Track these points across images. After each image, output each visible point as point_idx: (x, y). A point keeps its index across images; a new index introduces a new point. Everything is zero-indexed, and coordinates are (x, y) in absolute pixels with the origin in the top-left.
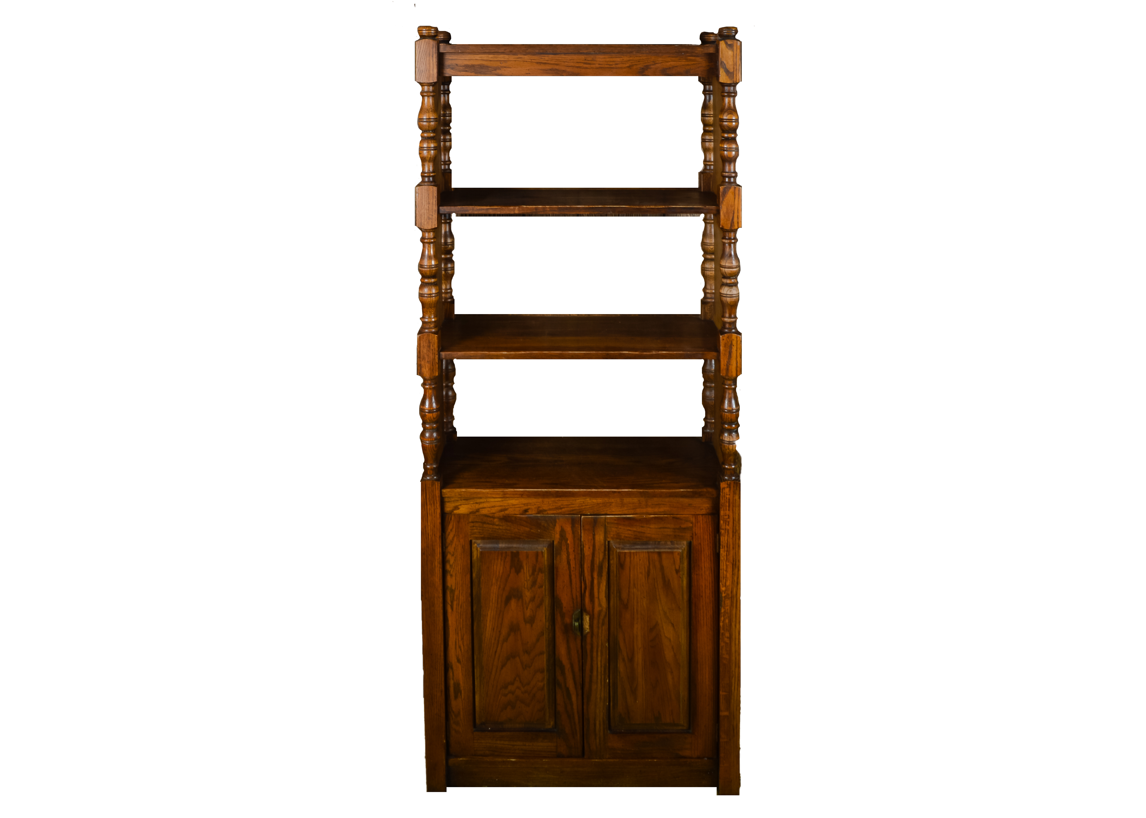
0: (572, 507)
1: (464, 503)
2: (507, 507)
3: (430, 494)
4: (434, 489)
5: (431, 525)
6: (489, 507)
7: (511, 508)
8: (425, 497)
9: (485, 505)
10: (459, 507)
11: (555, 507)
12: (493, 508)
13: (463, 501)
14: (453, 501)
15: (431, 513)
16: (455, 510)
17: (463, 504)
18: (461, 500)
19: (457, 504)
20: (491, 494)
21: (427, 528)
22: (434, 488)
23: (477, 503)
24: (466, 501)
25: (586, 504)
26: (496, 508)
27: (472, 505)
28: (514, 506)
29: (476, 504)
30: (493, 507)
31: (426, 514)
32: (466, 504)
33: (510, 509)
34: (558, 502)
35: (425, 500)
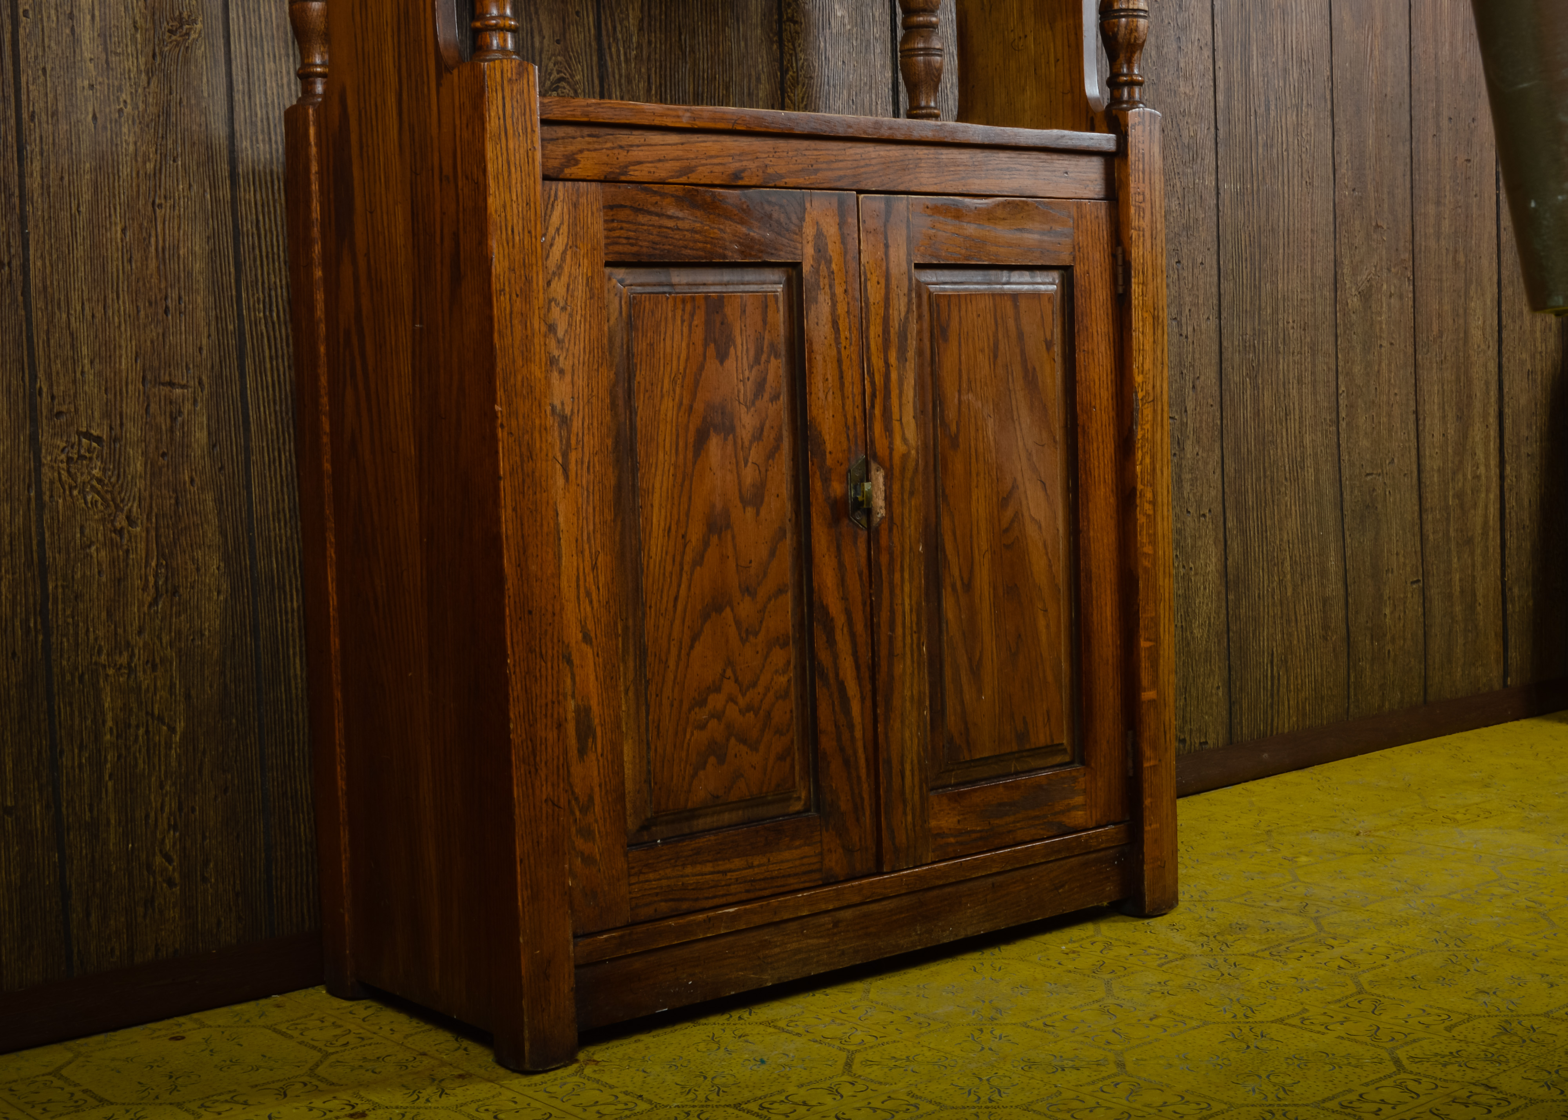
0: (840, 169)
1: (590, 147)
2: (693, 163)
3: (515, 104)
5: (520, 200)
6: (651, 162)
7: (703, 165)
9: (641, 153)
10: (579, 157)
11: (801, 166)
12: (659, 165)
13: (587, 139)
14: (563, 138)
15: (518, 163)
16: (567, 167)
17: (588, 150)
18: (583, 137)
19: (571, 148)
20: (662, 116)
21: (508, 208)
23: (621, 147)
24: (595, 139)
25: (867, 162)
26: (668, 165)
27: (609, 152)
28: (709, 161)
29: (620, 151)
30: (660, 161)
31: (505, 167)
32: (595, 150)
33: (701, 168)
34: (807, 153)
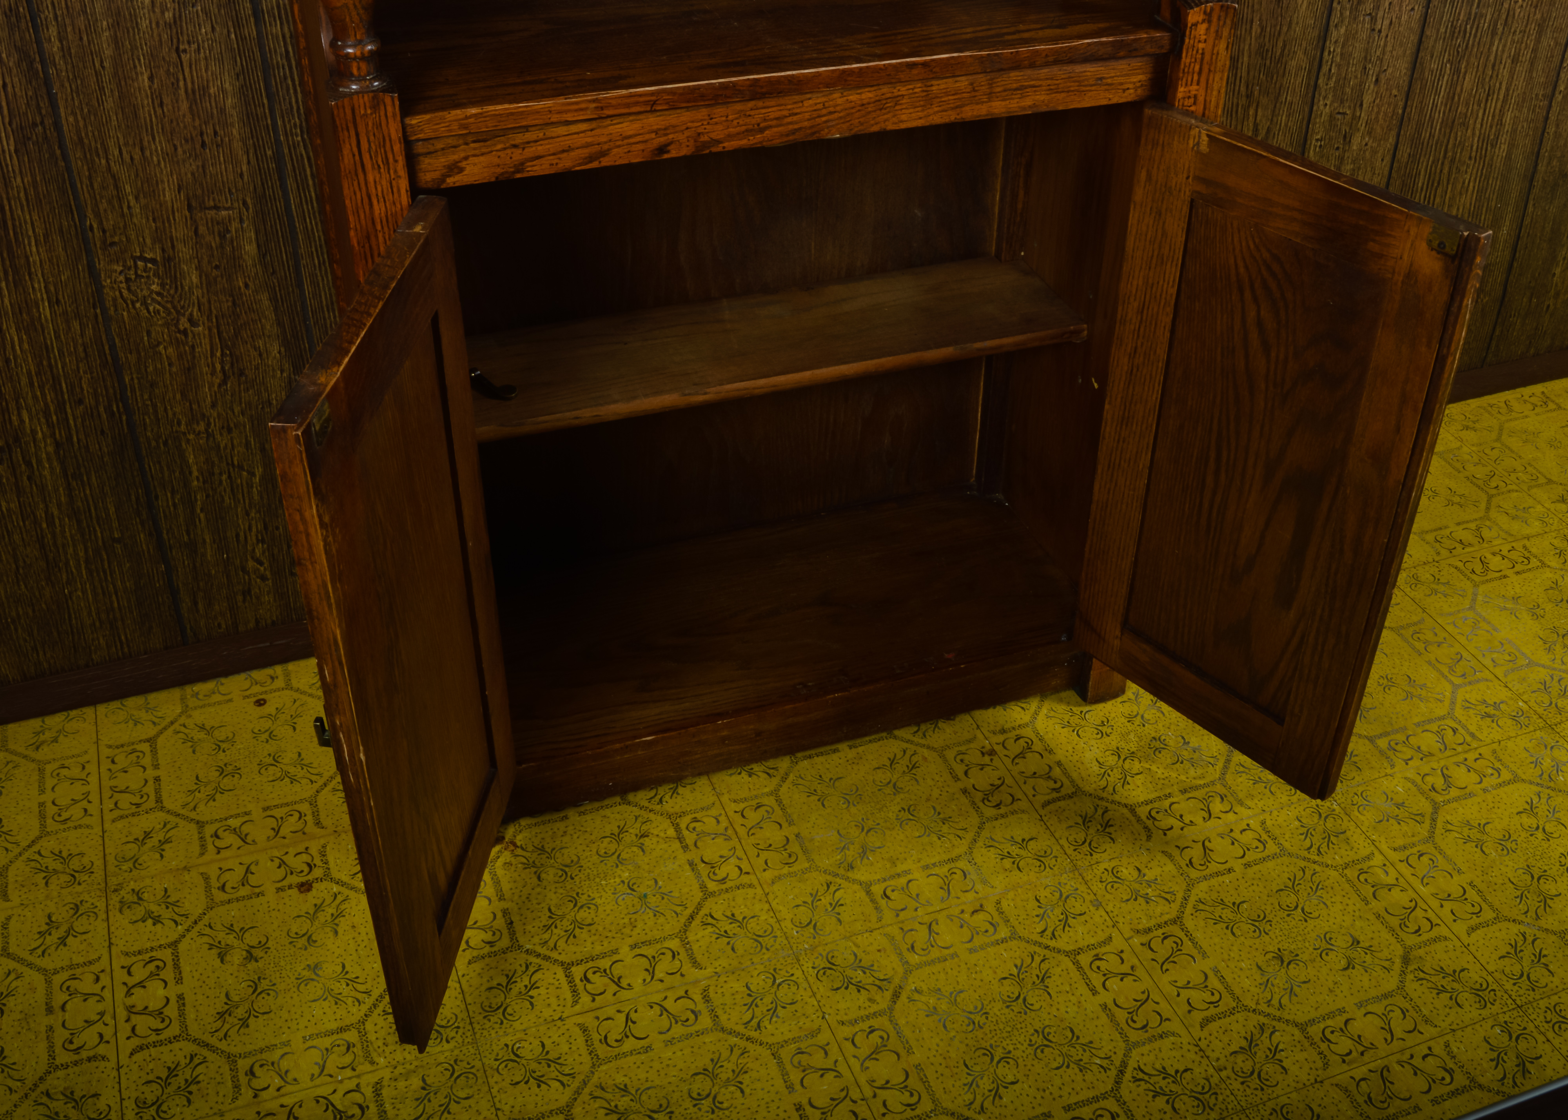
0: (791, 123)
1: (477, 152)
2: (606, 147)
3: (372, 138)
4: (383, 118)
5: (386, 229)
6: (554, 154)
7: (619, 146)
8: (355, 149)
9: (540, 148)
10: (463, 164)
11: (744, 128)
12: (565, 155)
13: (472, 145)
14: (443, 149)
15: (380, 194)
16: (450, 176)
17: (474, 156)
18: (467, 144)
19: (456, 157)
20: (559, 112)
21: (373, 239)
22: (382, 113)
23: (515, 146)
24: (482, 144)
25: (832, 109)
26: (573, 154)
27: (499, 153)
28: (626, 141)
29: (514, 150)
30: (563, 151)
31: (366, 200)
32: (482, 154)
33: (615, 151)
34: (752, 113)
35: (357, 158)
